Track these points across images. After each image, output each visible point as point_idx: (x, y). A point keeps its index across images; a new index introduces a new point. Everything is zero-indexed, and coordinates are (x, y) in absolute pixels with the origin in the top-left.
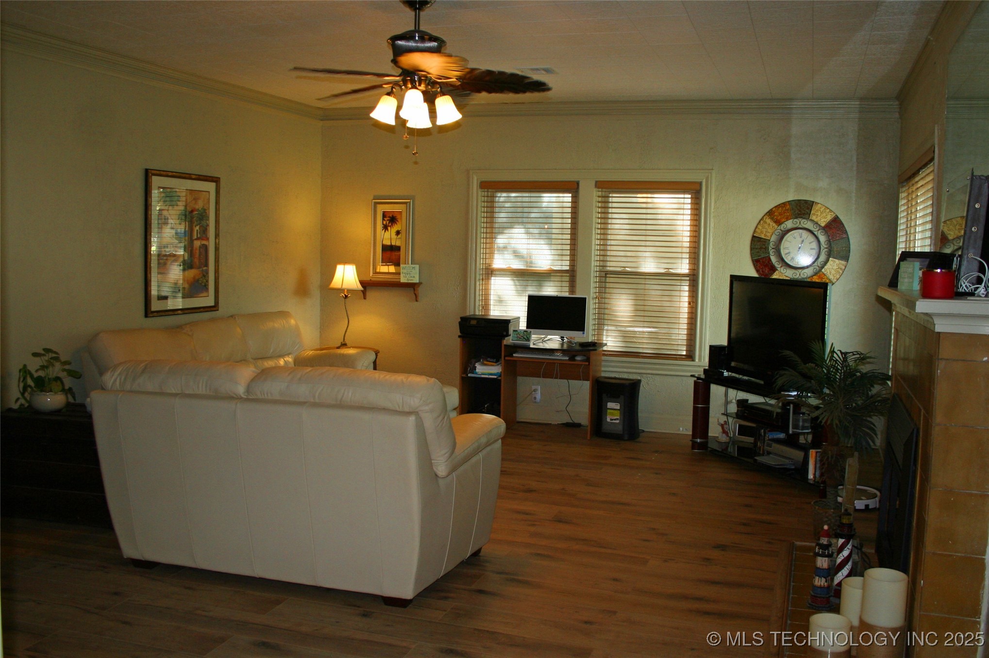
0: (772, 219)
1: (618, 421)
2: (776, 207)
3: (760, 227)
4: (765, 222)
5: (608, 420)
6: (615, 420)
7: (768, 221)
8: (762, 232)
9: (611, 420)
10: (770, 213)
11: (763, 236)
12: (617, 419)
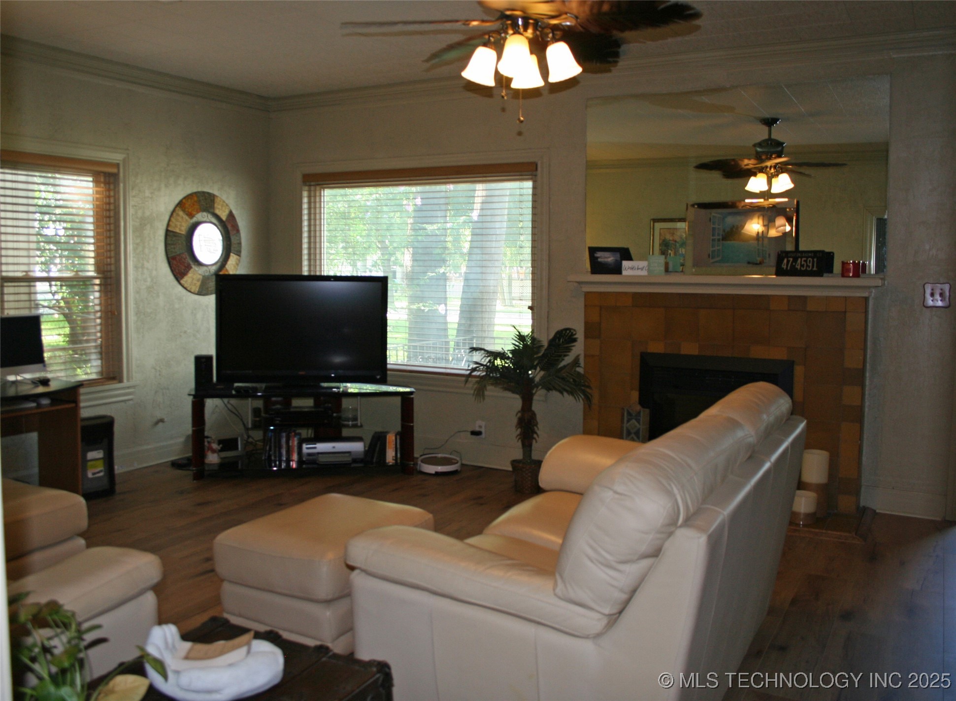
0: (184, 211)
1: (101, 474)
2: (185, 198)
3: (173, 219)
4: (178, 215)
5: (90, 475)
6: (98, 472)
7: (181, 213)
8: (176, 226)
9: (94, 474)
10: (181, 204)
11: (178, 231)
12: (101, 471)
